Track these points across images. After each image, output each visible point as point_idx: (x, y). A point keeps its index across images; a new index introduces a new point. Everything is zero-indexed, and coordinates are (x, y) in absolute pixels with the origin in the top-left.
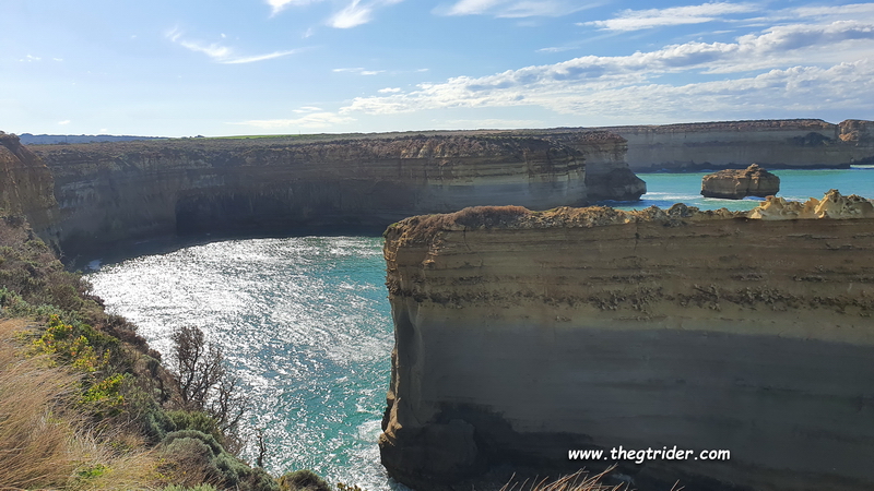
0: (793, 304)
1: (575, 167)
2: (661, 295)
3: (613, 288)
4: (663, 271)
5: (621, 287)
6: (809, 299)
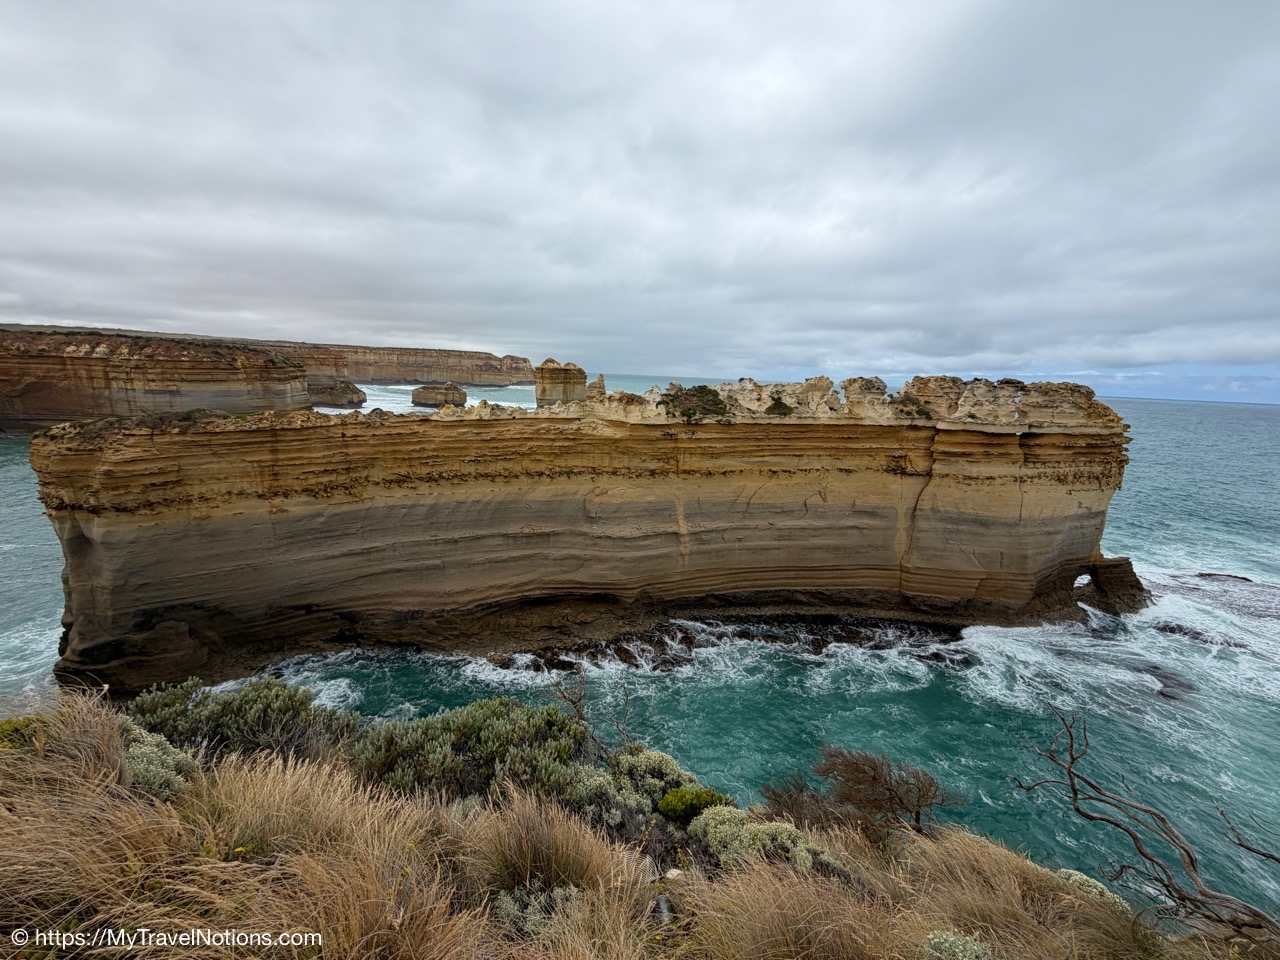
0: (465, 479)
1: (297, 377)
2: (369, 481)
3: (325, 479)
4: (370, 462)
5: (333, 478)
6: (474, 474)
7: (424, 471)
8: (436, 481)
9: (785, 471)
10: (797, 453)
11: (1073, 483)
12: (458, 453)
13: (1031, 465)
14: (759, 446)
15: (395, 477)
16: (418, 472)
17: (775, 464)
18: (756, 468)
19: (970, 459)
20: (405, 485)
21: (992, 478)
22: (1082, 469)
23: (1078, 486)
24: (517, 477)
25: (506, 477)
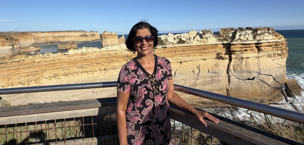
0: (78, 74)
2: (43, 77)
5: (30, 78)
6: (81, 71)
7: (63, 72)
8: (67, 75)
9: (185, 61)
10: (188, 55)
11: (274, 57)
12: (75, 65)
13: (260, 53)
14: (176, 54)
15: (53, 75)
16: (61, 72)
17: (182, 59)
18: (176, 61)
19: (242, 52)
20: (57, 77)
21: (249, 58)
22: (275, 52)
23: (275, 58)
24: (96, 71)
25: (92, 72)
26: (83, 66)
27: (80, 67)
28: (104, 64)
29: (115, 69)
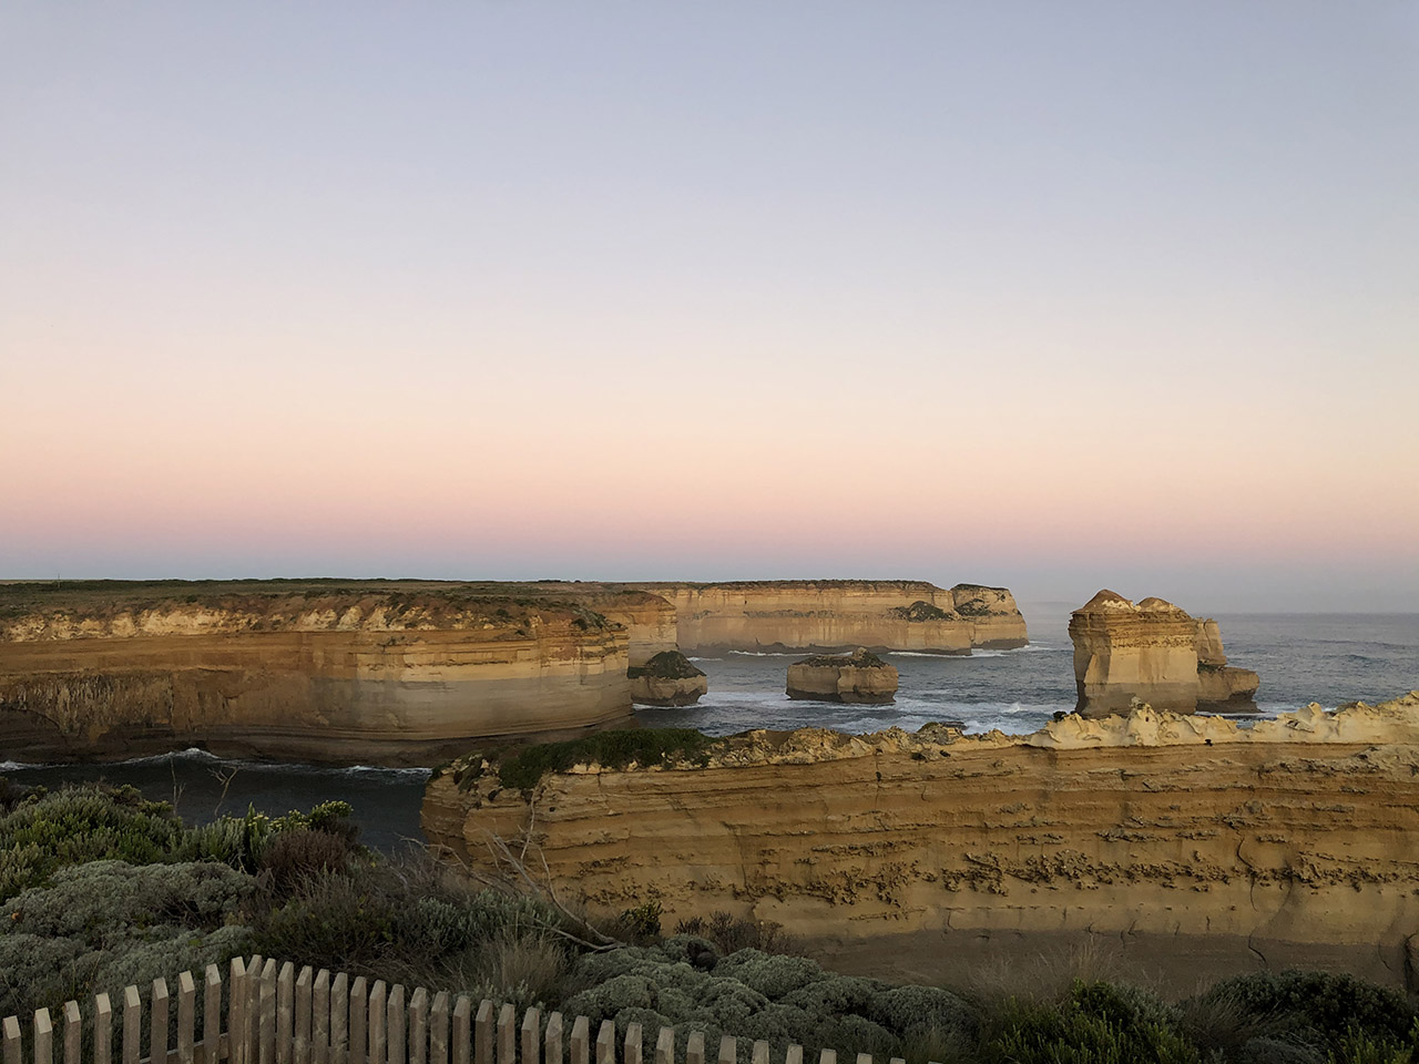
1: (613, 651)
3: (846, 865)
4: (920, 834)
5: (860, 862)
8: (1046, 878)
15: (964, 867)
16: (1012, 856)
24: (1225, 880)
25: (1200, 878)
26: (1140, 833)
27: (1125, 838)
28: (1282, 834)
29: (1363, 885)
